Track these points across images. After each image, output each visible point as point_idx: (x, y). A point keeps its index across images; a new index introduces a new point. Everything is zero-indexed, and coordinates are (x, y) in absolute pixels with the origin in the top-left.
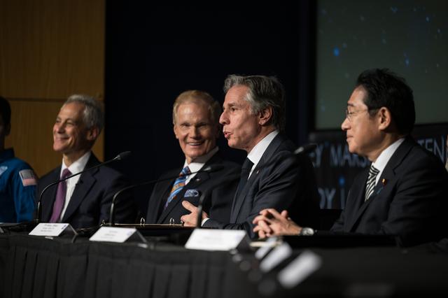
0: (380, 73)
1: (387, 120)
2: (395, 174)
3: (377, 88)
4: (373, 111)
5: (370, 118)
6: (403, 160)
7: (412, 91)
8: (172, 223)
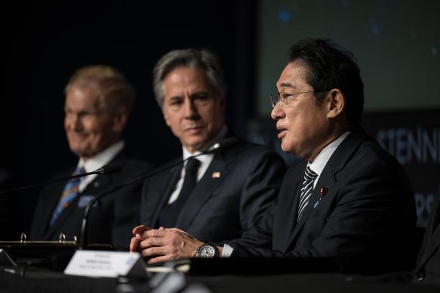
0: (321, 43)
1: (339, 106)
2: (336, 181)
3: (324, 62)
4: (320, 94)
5: (316, 104)
6: (347, 163)
7: (360, 71)
8: (63, 239)
